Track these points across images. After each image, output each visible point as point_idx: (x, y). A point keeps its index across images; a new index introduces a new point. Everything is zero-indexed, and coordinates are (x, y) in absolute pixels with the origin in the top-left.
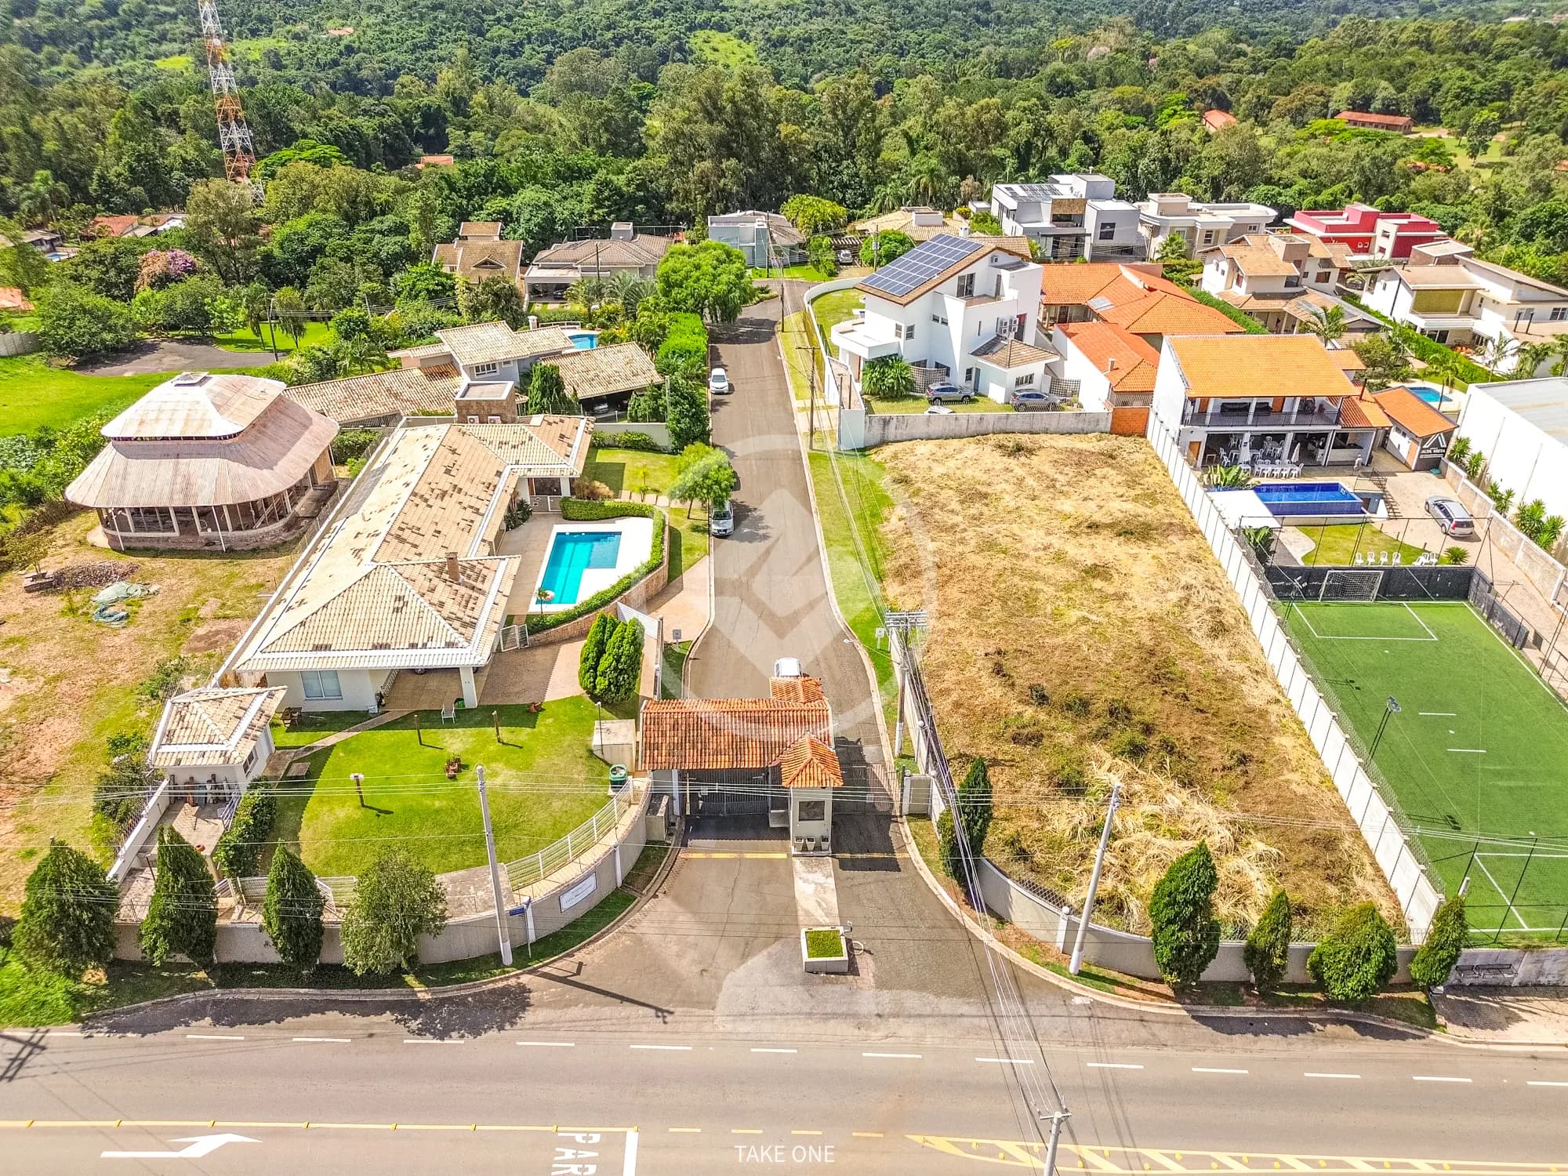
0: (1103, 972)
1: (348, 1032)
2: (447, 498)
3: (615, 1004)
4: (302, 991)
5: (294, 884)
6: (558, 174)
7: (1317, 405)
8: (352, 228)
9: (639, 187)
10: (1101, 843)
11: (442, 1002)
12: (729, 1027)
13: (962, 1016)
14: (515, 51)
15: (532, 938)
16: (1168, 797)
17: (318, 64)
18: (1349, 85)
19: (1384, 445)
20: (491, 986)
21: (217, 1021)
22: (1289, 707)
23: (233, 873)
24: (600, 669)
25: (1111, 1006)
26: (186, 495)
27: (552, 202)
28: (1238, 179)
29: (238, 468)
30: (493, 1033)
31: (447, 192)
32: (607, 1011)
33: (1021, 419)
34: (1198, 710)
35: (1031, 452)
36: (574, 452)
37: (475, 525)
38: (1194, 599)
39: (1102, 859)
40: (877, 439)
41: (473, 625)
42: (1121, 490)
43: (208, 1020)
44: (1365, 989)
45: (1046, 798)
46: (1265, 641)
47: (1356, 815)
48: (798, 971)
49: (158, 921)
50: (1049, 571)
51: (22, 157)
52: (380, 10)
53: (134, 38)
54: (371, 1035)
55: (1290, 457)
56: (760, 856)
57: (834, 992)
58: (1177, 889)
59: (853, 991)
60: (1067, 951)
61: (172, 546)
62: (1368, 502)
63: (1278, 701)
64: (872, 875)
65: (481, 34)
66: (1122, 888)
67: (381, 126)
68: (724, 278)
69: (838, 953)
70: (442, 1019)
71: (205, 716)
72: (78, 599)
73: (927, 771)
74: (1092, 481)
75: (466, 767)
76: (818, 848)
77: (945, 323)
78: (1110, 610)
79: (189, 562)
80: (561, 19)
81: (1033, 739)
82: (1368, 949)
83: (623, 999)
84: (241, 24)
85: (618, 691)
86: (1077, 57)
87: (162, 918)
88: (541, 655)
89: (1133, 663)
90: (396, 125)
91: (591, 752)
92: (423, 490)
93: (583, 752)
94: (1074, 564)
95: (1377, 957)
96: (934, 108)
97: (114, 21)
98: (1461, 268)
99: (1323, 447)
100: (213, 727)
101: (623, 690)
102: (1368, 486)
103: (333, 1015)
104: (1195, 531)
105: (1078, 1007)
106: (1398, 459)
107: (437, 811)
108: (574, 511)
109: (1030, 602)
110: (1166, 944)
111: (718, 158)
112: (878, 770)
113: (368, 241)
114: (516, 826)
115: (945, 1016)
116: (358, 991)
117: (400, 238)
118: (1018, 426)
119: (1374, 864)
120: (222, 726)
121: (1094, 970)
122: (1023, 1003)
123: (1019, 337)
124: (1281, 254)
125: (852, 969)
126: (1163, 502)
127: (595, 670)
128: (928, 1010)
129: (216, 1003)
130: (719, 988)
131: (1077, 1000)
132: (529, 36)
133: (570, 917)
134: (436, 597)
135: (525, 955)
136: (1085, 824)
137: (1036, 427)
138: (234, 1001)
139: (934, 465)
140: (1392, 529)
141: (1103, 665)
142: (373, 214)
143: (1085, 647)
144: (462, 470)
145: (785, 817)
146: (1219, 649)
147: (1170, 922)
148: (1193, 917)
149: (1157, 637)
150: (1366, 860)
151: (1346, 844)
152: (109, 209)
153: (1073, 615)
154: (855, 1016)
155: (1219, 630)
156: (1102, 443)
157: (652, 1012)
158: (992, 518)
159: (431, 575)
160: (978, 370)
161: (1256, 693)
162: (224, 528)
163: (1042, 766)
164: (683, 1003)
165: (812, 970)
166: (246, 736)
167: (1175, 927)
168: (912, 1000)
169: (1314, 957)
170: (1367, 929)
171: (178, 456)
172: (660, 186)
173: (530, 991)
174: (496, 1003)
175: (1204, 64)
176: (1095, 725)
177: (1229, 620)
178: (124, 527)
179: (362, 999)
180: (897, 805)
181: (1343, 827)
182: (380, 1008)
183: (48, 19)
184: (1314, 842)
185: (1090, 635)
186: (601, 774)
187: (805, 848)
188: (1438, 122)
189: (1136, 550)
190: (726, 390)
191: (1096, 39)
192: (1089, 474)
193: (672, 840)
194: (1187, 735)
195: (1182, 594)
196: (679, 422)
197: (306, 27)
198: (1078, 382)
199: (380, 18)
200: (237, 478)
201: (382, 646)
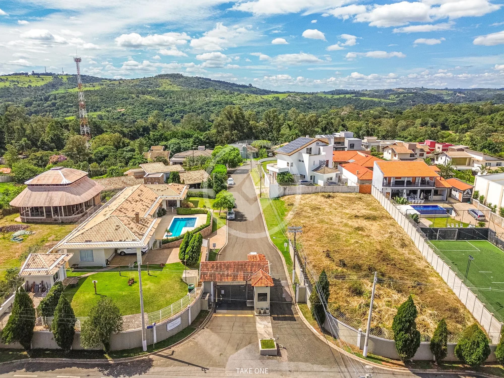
0: (376, 356)
1: (80, 374)
2: (138, 202)
3: (185, 366)
4: (64, 359)
5: (65, 311)
6: (182, 136)
7: (426, 181)
8: (117, 150)
9: (207, 139)
10: (370, 309)
11: (118, 364)
12: (231, 374)
13: (323, 371)
14: (172, 115)
15: (155, 341)
16: (393, 295)
17: (113, 118)
18: (420, 120)
19: (450, 195)
20: (138, 359)
21: (28, 370)
22: (432, 269)
23: (43, 315)
24: (187, 251)
25: (381, 369)
26: (50, 203)
27: (180, 143)
28: (390, 136)
29: (69, 195)
30: (137, 375)
31: (148, 140)
32: (183, 368)
33: (329, 188)
34: (400, 269)
35: (333, 197)
36: (182, 193)
37: (146, 210)
38: (394, 236)
39: (371, 314)
40: (282, 194)
41: (143, 235)
42: (365, 207)
43: (24, 369)
44: (479, 359)
45: (348, 296)
46: (421, 249)
47: (463, 301)
48: (258, 354)
49: (11, 325)
50: (343, 228)
51: (19, 135)
52: (133, 104)
53: (59, 112)
54: (88, 376)
55: (420, 198)
56: (243, 316)
57: (273, 362)
58: (402, 317)
59: (279, 362)
60: (361, 348)
61: (43, 221)
62: (448, 211)
63: (428, 267)
64: (285, 322)
65: (162, 111)
66: (380, 325)
67: (130, 131)
68: (233, 154)
69: (273, 347)
70: (117, 370)
71: (42, 259)
72: (6, 235)
73: (305, 285)
74: (355, 205)
75: (136, 282)
76: (265, 313)
77: (303, 162)
78: (365, 240)
79: (48, 226)
80: (186, 107)
81: (342, 277)
82: (478, 342)
83: (189, 364)
84: (92, 108)
85: (193, 260)
86: (338, 114)
87: (13, 324)
88: (166, 251)
89: (375, 255)
90: (135, 131)
91: (182, 280)
92: (130, 199)
93: (178, 279)
94: (351, 227)
95: (482, 345)
96: (296, 117)
97: (54, 108)
98: (465, 152)
99: (430, 195)
100: (44, 263)
101: (194, 259)
102: (447, 206)
103: (74, 368)
104: (391, 218)
105: (368, 369)
106: (456, 199)
107: (123, 296)
108: (180, 212)
109: (337, 238)
110: (400, 340)
111: (231, 130)
112: (287, 289)
113: (122, 153)
114: (152, 302)
115: (316, 371)
116: (85, 360)
117: (132, 153)
118: (328, 190)
119: (473, 317)
120: (48, 263)
121: (373, 356)
122: (346, 367)
123: (327, 166)
124: (408, 148)
125: (279, 354)
126: (379, 210)
127: (185, 252)
128: (309, 369)
129: (28, 363)
130: (227, 360)
131: (367, 367)
132: (176, 111)
133: (171, 334)
134: (130, 226)
135: (151, 348)
136: (364, 303)
137: (334, 191)
138: (36, 363)
139: (302, 201)
140: (458, 219)
141: (365, 256)
142: (124, 146)
143: (358, 250)
144: (144, 196)
145: (253, 303)
146: (405, 251)
147: (400, 330)
148: (409, 326)
149: (382, 247)
150: (470, 316)
151: (462, 311)
152: (43, 150)
153: (353, 241)
154: (280, 371)
155: (403, 245)
156: (357, 195)
157: (201, 369)
158: (322, 215)
159: (129, 220)
160: (314, 176)
161: (420, 264)
162: (61, 215)
163: (346, 286)
164: (213, 366)
165: (263, 354)
166: (56, 266)
167: (403, 332)
168: (303, 366)
169: (457, 347)
170: (476, 334)
171: (49, 191)
172: (214, 139)
173: (153, 361)
174: (139, 365)
175: (376, 116)
176: (364, 273)
177: (407, 243)
178: (27, 215)
179: (87, 363)
180: (294, 299)
181: (459, 305)
182: (93, 366)
183: (35, 107)
184: (450, 310)
185: (358, 247)
186: (185, 288)
187: (260, 313)
188: (449, 130)
189: (372, 223)
190: (233, 184)
191: (343, 110)
192: (354, 203)
193: (210, 310)
194: (397, 276)
195: (390, 235)
196: (217, 188)
197: (111, 109)
198: (347, 179)
199: (133, 106)
200: (68, 197)
201: (109, 241)
